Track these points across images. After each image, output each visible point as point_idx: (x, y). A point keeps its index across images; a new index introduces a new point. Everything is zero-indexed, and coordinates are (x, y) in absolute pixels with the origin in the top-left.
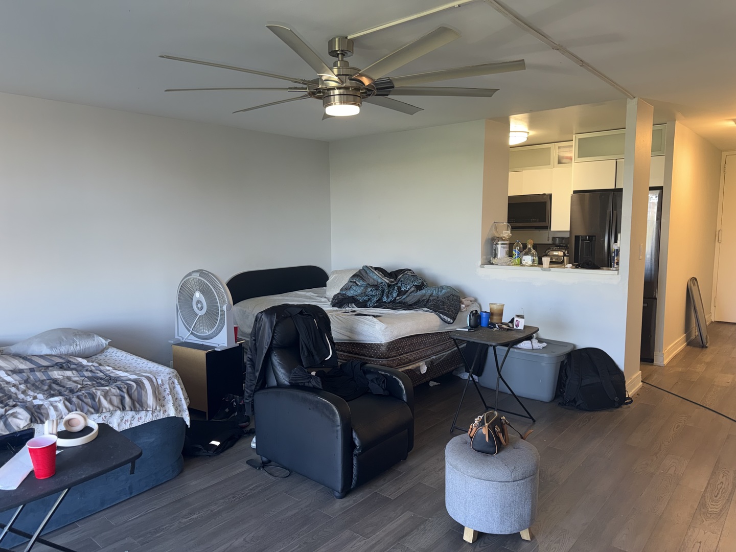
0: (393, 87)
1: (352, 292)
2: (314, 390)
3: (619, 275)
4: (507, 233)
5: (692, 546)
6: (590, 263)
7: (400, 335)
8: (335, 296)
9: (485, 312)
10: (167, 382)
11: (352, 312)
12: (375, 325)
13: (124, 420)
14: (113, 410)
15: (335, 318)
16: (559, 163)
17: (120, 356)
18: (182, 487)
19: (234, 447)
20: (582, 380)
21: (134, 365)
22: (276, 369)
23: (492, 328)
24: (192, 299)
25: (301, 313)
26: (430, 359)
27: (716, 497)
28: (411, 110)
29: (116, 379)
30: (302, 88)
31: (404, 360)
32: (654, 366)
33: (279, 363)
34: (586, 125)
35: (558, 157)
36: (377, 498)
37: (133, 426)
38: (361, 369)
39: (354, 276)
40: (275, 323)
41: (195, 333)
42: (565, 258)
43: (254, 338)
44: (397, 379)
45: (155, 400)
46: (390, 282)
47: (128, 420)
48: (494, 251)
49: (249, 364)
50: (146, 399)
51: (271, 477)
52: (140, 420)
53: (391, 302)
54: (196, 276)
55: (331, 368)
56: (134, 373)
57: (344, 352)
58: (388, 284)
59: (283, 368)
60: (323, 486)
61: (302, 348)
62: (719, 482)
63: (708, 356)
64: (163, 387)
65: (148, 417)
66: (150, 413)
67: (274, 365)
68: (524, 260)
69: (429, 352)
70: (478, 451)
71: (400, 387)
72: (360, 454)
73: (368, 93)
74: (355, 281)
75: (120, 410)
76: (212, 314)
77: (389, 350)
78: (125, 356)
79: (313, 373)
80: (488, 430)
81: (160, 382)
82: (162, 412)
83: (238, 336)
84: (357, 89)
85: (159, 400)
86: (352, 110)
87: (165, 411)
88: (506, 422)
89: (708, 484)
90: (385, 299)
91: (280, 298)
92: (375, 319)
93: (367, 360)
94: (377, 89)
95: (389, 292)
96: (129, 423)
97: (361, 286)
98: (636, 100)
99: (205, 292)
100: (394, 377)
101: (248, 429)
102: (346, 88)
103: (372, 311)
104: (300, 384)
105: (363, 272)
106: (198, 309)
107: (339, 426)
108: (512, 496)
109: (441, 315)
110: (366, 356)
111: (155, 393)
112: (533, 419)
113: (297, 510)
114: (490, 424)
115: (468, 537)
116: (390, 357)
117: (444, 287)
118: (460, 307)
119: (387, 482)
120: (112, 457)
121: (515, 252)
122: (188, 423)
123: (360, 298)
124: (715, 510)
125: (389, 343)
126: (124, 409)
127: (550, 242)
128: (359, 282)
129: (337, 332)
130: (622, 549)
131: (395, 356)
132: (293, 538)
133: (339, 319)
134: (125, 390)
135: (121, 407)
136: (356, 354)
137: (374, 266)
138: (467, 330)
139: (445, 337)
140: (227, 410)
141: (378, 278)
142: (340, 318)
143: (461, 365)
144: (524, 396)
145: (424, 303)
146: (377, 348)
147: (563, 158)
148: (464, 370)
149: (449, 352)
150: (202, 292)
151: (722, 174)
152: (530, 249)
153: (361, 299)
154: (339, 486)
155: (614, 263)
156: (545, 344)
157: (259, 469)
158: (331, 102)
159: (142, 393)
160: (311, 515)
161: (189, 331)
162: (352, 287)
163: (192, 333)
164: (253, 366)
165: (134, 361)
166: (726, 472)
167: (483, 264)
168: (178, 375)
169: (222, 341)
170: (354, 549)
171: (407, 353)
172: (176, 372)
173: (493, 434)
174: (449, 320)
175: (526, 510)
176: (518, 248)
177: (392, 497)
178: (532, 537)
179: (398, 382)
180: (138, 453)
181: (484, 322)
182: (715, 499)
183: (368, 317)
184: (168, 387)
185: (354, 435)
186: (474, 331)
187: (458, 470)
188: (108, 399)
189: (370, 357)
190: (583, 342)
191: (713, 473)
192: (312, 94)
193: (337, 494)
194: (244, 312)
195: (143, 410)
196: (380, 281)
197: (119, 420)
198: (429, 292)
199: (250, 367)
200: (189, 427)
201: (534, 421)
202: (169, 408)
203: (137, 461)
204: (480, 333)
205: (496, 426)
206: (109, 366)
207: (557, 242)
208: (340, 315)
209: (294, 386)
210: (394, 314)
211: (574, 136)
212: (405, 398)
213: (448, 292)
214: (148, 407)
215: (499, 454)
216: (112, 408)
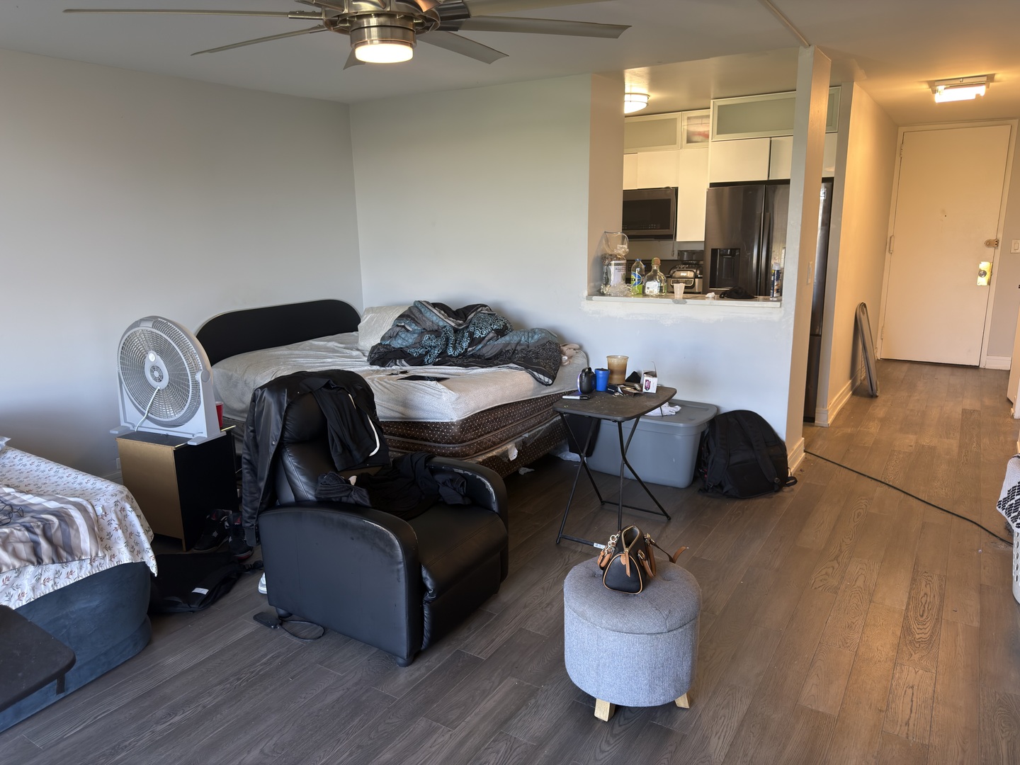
0: (468, 16)
1: (400, 341)
2: (356, 509)
3: (783, 308)
4: (622, 249)
5: (903, 693)
6: (740, 291)
7: (479, 408)
8: (374, 348)
9: (602, 370)
10: (113, 509)
11: (402, 373)
12: (441, 395)
13: (43, 579)
14: (20, 567)
15: (377, 384)
16: (689, 141)
17: (28, 464)
18: (151, 669)
19: (232, 592)
20: (730, 456)
21: (54, 479)
22: (292, 476)
23: (613, 393)
24: (143, 363)
25: (327, 386)
26: (521, 438)
27: (922, 616)
28: (488, 55)
29: (22, 511)
30: (314, 14)
31: (486, 443)
32: (815, 428)
33: (297, 467)
34: (728, 85)
35: (688, 133)
36: (461, 660)
37: (59, 588)
38: (426, 467)
39: (402, 316)
40: (286, 405)
41: (153, 416)
42: (697, 280)
43: (251, 428)
44: (483, 479)
45: (93, 542)
46: (457, 325)
47: (49, 579)
48: (605, 276)
49: (246, 469)
50: (77, 542)
51: (295, 640)
52: (71, 576)
53: (459, 355)
54: (148, 326)
55: (379, 468)
56: (52, 496)
57: (394, 435)
58: (454, 328)
59: (303, 474)
60: (376, 649)
61: (333, 440)
62: (922, 594)
63: (880, 409)
64: (107, 519)
65: (83, 570)
66: (87, 565)
67: (290, 472)
68: (648, 288)
69: (520, 429)
70: (614, 589)
71: (488, 491)
72: (433, 600)
73: (427, 24)
74: (403, 324)
75: (34, 565)
76: (178, 386)
77: (463, 431)
78: (36, 464)
79: (353, 480)
80: (630, 558)
81: (99, 510)
82: (107, 558)
83: (224, 415)
84: (409, 17)
85: (102, 539)
86: (399, 53)
87: (113, 556)
88: (650, 541)
89: (909, 598)
90: (450, 352)
91: (286, 352)
92: (439, 386)
93: (430, 446)
94: (441, 18)
95: (456, 340)
96: (51, 583)
97: (413, 332)
98: (812, 48)
99: (164, 351)
100: (478, 477)
101: (251, 562)
102: (391, 15)
103: (433, 370)
104: (334, 500)
105: (415, 311)
106: (155, 379)
107: (400, 563)
108: (666, 652)
109: (535, 373)
110: (429, 441)
111: (94, 530)
112: (668, 516)
113: (341, 692)
114: (631, 548)
115: (602, 712)
116: (465, 442)
117: (537, 331)
118: (561, 359)
119: (473, 633)
120: (20, 674)
121: (635, 276)
122: (154, 570)
123: (412, 350)
124: (922, 635)
125: (463, 420)
126: (40, 561)
127: (676, 257)
128: (410, 326)
129: (384, 408)
130: (813, 708)
131: (472, 439)
132: (339, 740)
133: (384, 387)
134: (38, 531)
135: (34, 560)
136: (412, 438)
137: (432, 300)
138: (578, 398)
139: (540, 405)
140: (215, 534)
141: (438, 318)
142: (385, 384)
143: (563, 441)
144: (650, 482)
145: (508, 355)
146: (446, 428)
147: (695, 134)
148: (568, 449)
149: (547, 425)
150: (160, 352)
151: (898, 158)
152: (655, 271)
153: (415, 353)
154: (404, 650)
155: (773, 290)
156: (678, 408)
157: (275, 627)
158: (364, 38)
159: (69, 532)
160: (364, 698)
161: (143, 414)
162: (400, 334)
163: (148, 418)
164: (254, 471)
165: (52, 473)
166: (929, 578)
167: (591, 295)
168: (130, 495)
169: (198, 429)
170: (434, 749)
171: (489, 433)
172: (126, 491)
173: (636, 564)
174: (547, 379)
175: (684, 668)
176: (638, 269)
177: (483, 657)
178: (691, 702)
179: (484, 484)
180: (67, 662)
181: (601, 385)
182: (921, 619)
183: (429, 382)
184: (113, 516)
185: (425, 573)
186: (589, 399)
187: (586, 620)
188: (10, 549)
189: (435, 442)
190: (730, 402)
191: (914, 580)
192: (331, 24)
193: (401, 661)
194: (230, 378)
195: (74, 560)
196: (441, 324)
197: (34, 581)
198: (516, 339)
199: (247, 473)
200: (156, 575)
201: (669, 518)
202: (119, 550)
203: (69, 675)
204: (597, 401)
205: (640, 551)
206: (8, 486)
207: (685, 258)
208: (386, 380)
209: (323, 503)
210: (466, 374)
211: (712, 101)
212: (495, 507)
213: (543, 338)
214: (82, 554)
215: (644, 591)
216: (17, 564)
